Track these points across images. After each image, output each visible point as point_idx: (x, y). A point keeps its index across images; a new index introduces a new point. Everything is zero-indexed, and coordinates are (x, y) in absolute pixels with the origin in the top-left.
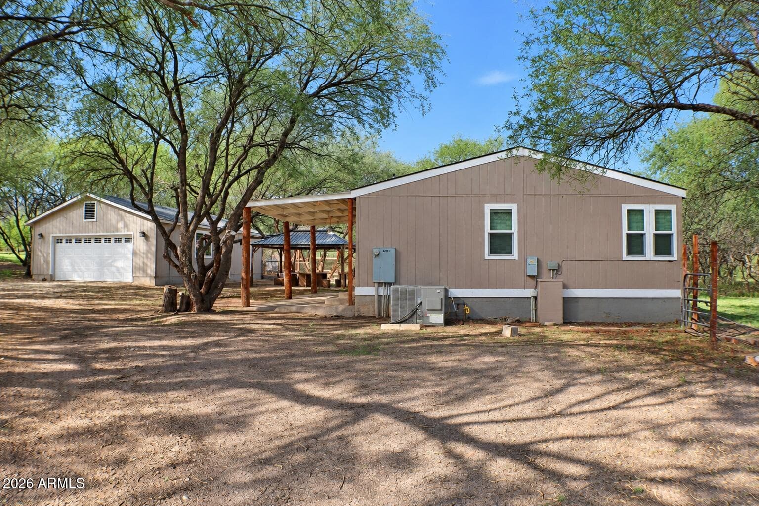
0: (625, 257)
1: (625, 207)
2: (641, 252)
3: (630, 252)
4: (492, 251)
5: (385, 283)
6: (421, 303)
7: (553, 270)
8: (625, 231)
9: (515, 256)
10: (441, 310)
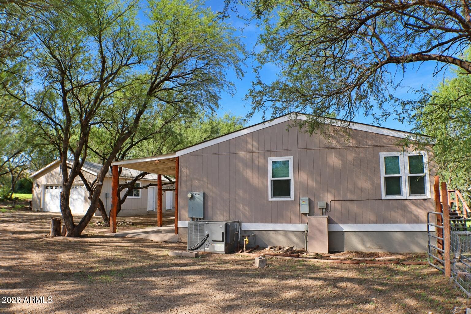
0: (384, 197)
1: (383, 155)
2: (399, 192)
3: (388, 193)
4: (274, 194)
5: (197, 219)
6: (208, 236)
7: (323, 209)
8: (383, 174)
9: (292, 198)
10: (223, 241)
